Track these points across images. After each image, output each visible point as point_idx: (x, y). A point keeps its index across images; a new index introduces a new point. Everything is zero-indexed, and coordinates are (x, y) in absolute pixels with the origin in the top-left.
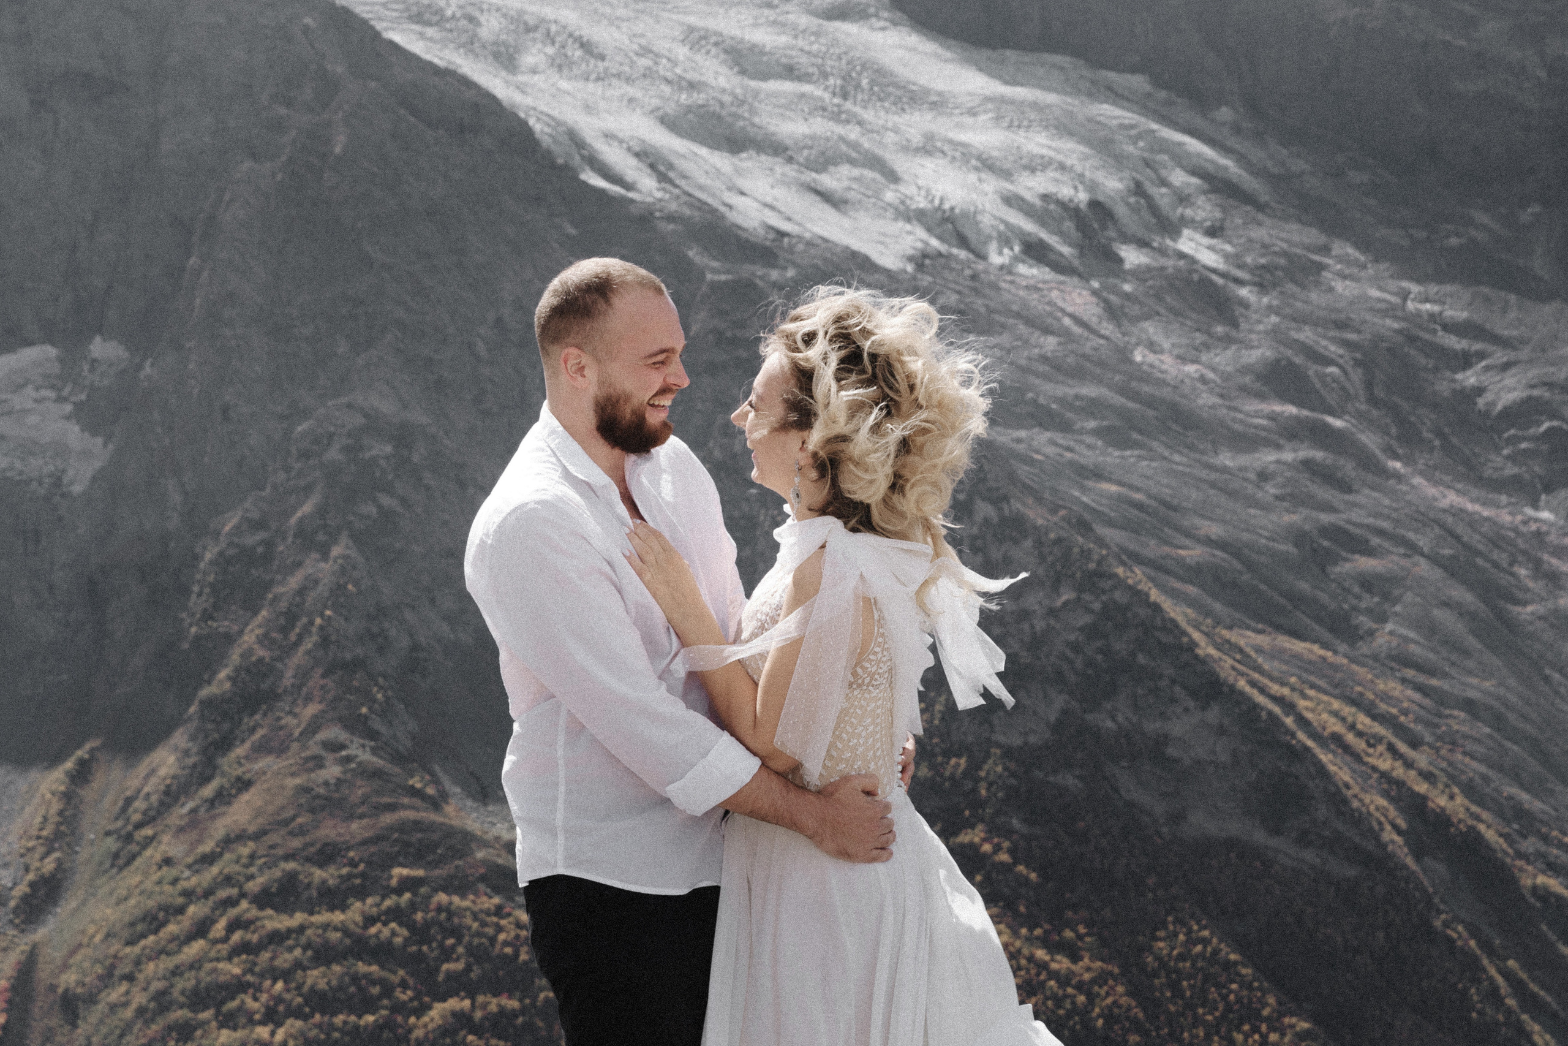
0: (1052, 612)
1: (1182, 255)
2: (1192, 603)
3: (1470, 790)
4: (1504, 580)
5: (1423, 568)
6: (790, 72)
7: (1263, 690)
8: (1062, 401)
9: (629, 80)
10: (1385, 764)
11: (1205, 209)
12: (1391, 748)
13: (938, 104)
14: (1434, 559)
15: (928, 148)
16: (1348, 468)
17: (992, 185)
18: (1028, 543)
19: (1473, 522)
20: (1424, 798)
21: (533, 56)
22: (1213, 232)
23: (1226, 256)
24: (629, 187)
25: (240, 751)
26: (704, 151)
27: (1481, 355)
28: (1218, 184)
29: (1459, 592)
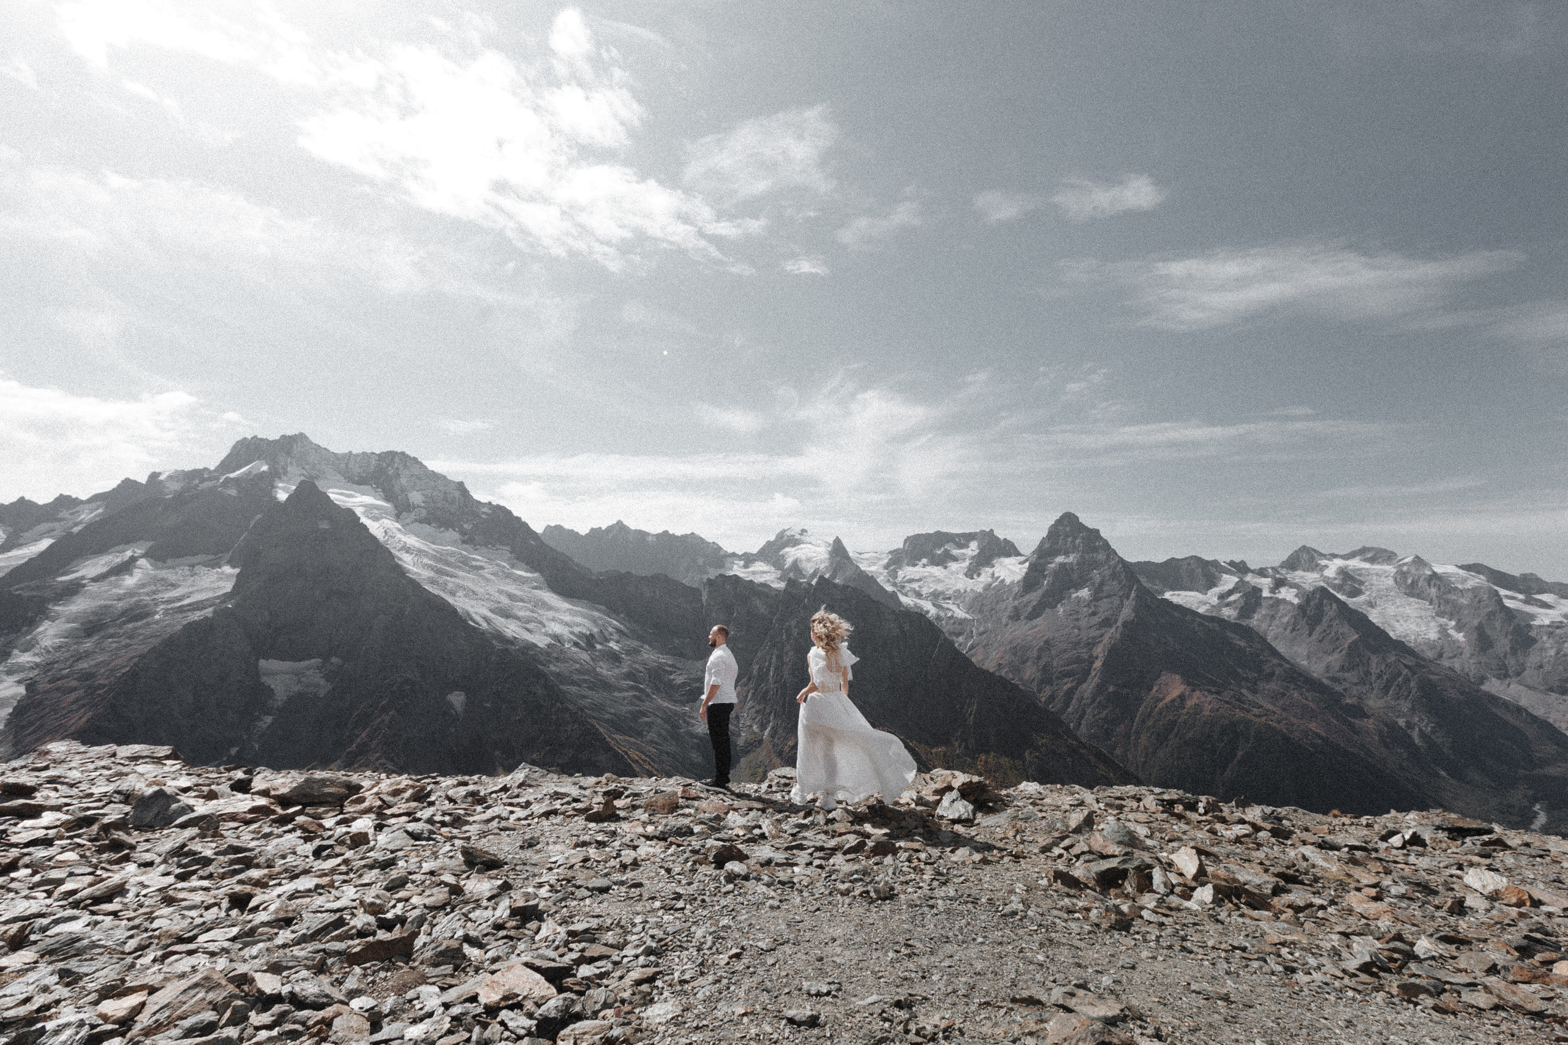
0: (573, 730)
1: (610, 647)
2: (607, 729)
4: (676, 724)
5: (659, 721)
6: (522, 600)
7: (618, 747)
8: (579, 680)
9: (483, 601)
11: (615, 637)
13: (557, 610)
14: (661, 719)
15: (554, 620)
16: (644, 698)
17: (567, 629)
18: (568, 714)
19: (670, 710)
21: (460, 593)
22: (617, 642)
23: (620, 648)
24: (480, 625)
26: (499, 618)
27: (675, 672)
28: (619, 631)
29: (666, 726)
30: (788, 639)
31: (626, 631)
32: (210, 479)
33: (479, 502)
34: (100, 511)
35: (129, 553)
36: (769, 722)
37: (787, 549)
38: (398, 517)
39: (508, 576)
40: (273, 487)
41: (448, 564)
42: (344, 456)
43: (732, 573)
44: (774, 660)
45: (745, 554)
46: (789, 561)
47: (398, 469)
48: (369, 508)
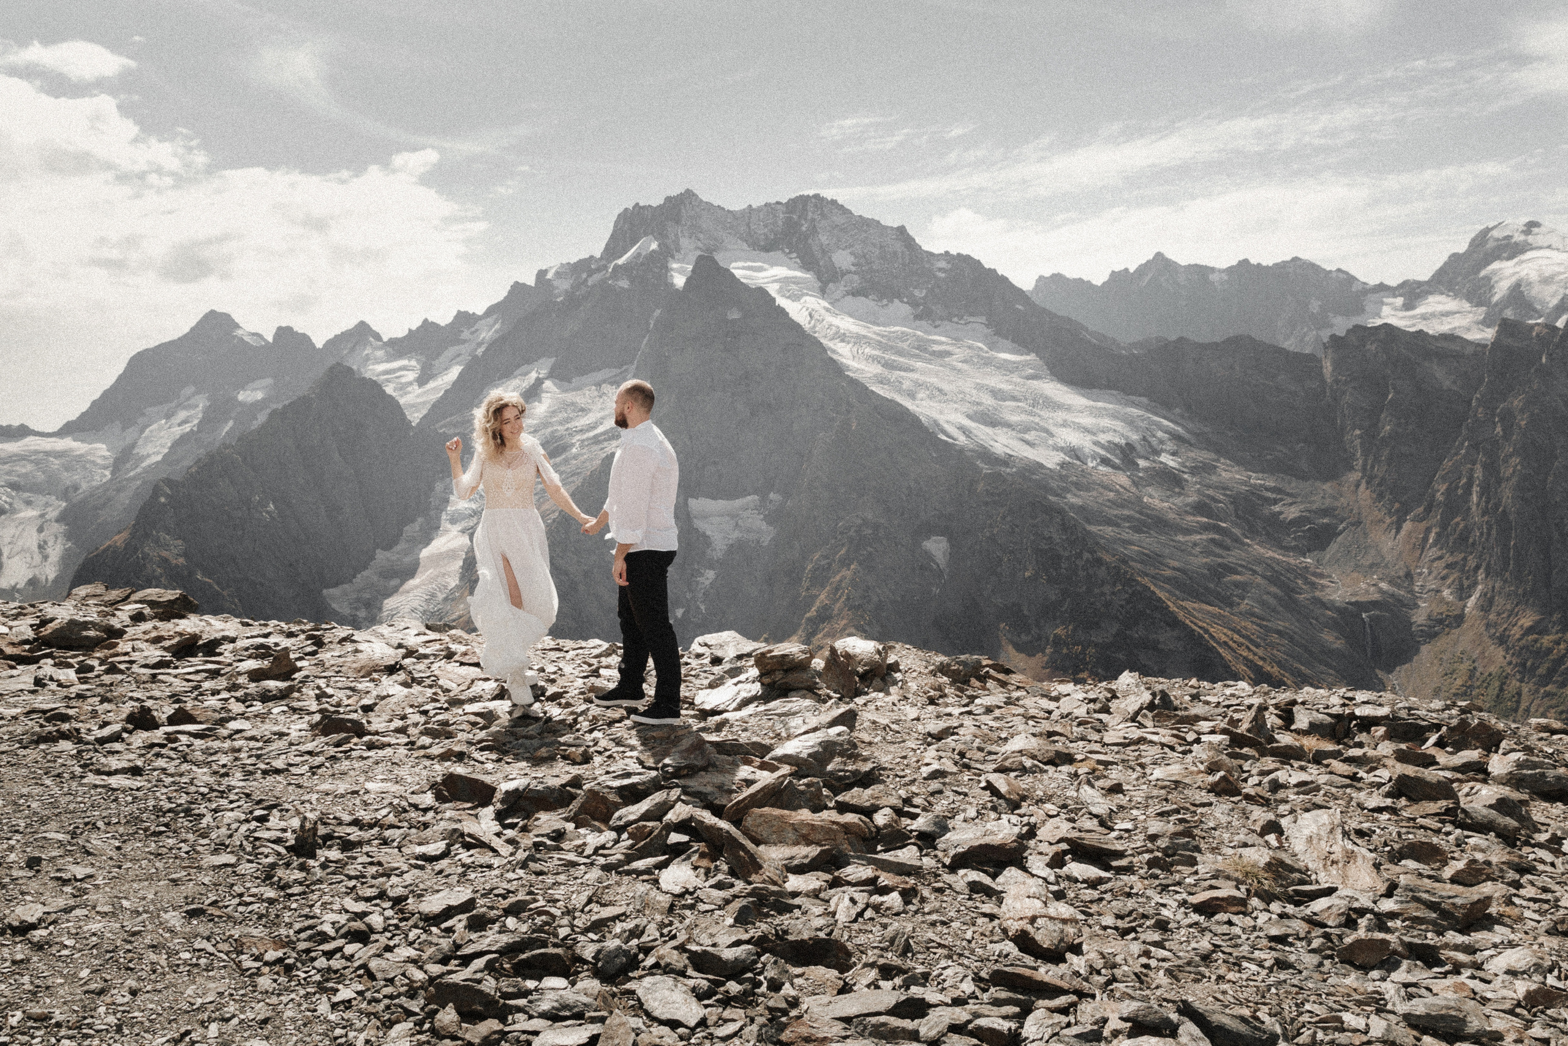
0: (1113, 593)
1: (1161, 463)
2: (1168, 591)
3: (1279, 664)
4: (1292, 585)
5: (1259, 580)
6: (1014, 398)
7: (1195, 624)
8: (1116, 516)
9: (955, 402)
10: (1245, 654)
11: (1170, 446)
12: (1248, 648)
13: (1068, 409)
14: (1264, 577)
15: (1065, 424)
16: (1228, 541)
17: (1089, 437)
18: (1103, 568)
19: (1278, 562)
20: (1262, 667)
21: (920, 395)
22: (1174, 454)
23: (1179, 463)
24: (955, 440)
25: (820, 636)
26: (982, 427)
27: (1281, 500)
28: (1176, 437)
29: (1274, 589)
30: (1507, 436)
31: (1187, 436)
32: (598, 270)
33: (931, 254)
34: (497, 326)
35: (533, 375)
36: (1475, 584)
37: (1496, 265)
38: (823, 292)
39: (988, 362)
40: (668, 269)
41: (900, 353)
42: (743, 212)
43: (1379, 322)
44: (1479, 473)
45: (1405, 284)
46: (1501, 289)
47: (813, 220)
48: (785, 281)
